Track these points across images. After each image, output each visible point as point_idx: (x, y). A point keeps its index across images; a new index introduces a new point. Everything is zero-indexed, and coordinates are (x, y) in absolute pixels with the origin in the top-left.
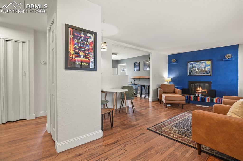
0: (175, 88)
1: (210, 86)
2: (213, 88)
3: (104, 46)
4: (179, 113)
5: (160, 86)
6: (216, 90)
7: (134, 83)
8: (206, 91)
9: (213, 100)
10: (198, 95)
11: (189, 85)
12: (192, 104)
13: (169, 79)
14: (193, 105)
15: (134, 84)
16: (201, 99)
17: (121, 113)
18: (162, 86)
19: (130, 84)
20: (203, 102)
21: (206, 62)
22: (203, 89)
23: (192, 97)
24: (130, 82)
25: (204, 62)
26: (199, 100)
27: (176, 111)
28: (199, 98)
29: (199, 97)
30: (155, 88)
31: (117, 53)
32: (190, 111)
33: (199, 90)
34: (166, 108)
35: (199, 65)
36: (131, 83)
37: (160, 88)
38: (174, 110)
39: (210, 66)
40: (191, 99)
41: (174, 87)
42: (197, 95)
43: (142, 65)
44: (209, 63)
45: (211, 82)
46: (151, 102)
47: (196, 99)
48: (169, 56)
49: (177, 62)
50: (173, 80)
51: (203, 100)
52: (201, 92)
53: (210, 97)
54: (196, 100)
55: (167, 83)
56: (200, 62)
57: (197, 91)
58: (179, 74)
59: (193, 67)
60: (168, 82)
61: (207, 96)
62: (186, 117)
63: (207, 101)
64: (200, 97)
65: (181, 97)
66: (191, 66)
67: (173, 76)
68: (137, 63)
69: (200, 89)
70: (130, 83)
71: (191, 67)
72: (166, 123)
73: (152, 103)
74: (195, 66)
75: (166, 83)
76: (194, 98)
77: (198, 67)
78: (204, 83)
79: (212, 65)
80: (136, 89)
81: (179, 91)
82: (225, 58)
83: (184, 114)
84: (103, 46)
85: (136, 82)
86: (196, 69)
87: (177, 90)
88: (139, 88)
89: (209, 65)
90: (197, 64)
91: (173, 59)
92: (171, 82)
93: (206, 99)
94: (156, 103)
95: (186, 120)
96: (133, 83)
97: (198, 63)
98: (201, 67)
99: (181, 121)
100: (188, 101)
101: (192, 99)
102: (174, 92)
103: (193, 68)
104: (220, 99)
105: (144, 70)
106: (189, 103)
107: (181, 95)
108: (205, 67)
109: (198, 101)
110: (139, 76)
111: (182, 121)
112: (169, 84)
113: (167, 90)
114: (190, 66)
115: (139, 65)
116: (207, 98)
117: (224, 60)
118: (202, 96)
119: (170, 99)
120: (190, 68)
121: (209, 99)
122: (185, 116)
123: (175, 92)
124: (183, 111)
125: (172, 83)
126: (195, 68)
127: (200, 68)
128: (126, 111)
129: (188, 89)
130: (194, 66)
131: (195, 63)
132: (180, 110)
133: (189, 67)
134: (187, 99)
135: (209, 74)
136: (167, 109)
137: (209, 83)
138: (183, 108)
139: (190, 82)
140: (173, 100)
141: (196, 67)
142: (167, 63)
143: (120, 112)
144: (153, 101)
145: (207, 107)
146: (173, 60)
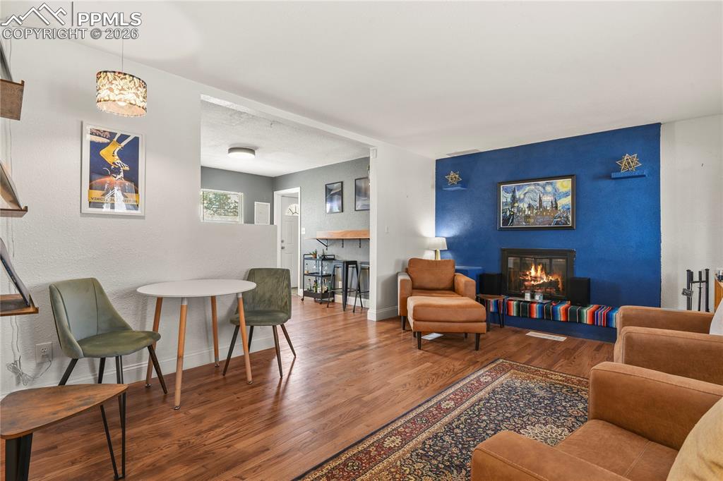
0: (457, 271)
1: (569, 267)
2: (580, 273)
3: (122, 89)
4: (462, 370)
5: (407, 267)
6: (589, 279)
7: (324, 256)
8: (556, 282)
9: (580, 314)
10: (532, 297)
11: (504, 262)
12: (513, 328)
13: (441, 242)
14: (516, 332)
15: (324, 258)
16: (542, 310)
17: (228, 381)
18: (413, 266)
19: (311, 259)
20: (547, 321)
21: (556, 183)
22: (547, 274)
23: (514, 304)
24: (312, 251)
25: (551, 184)
26: (536, 315)
27: (452, 362)
28: (536, 307)
29: (535, 305)
30: (389, 272)
31: (257, 148)
32: (501, 360)
33: (535, 278)
34: (420, 348)
35: (535, 192)
36: (315, 254)
37: (407, 271)
38: (446, 360)
39: (570, 198)
40: (508, 311)
41: (453, 270)
42: (528, 297)
43: (349, 192)
44: (565, 185)
45: (572, 252)
46: (375, 324)
47: (525, 309)
48: (440, 163)
49: (464, 183)
50: (452, 244)
51: (548, 313)
52: (540, 286)
53: (571, 304)
54: (524, 314)
55: (433, 253)
56: (538, 185)
57: (526, 283)
58: (473, 224)
59: (514, 199)
60: (436, 251)
61: (562, 301)
62: (481, 394)
63: (561, 318)
64: (538, 303)
65: (471, 306)
66: (509, 196)
67: (452, 230)
68: (335, 185)
69: (536, 274)
70: (312, 256)
71: (509, 200)
72: (390, 435)
73: (377, 326)
74: (522, 197)
75: (429, 256)
76: (518, 306)
77: (531, 202)
78: (551, 254)
79: (576, 193)
80: (331, 277)
81: (466, 285)
82: (618, 169)
83: (478, 380)
84: (117, 92)
85: (331, 251)
86: (526, 206)
87: (462, 280)
88: (340, 272)
89: (566, 195)
90: (527, 189)
91: (452, 173)
92: (445, 250)
93: (557, 311)
94: (390, 325)
95: (480, 410)
96: (320, 253)
97: (529, 187)
98: (540, 200)
99: (459, 417)
100: (498, 319)
101: (514, 312)
102: (452, 289)
103: (514, 203)
104: (603, 311)
105: (355, 210)
106: (502, 326)
107: (472, 298)
108: (554, 200)
109: (530, 317)
110: (340, 231)
111: (462, 419)
112: (439, 259)
113: (427, 279)
114: (505, 197)
115: (341, 193)
116: (561, 308)
117: (614, 175)
118: (544, 298)
119: (432, 317)
120: (506, 205)
121: (566, 310)
122: (480, 386)
123: (456, 288)
124: (475, 364)
125: (449, 256)
126: (521, 205)
127: (538, 205)
128: (245, 373)
129: (500, 275)
130: (518, 197)
131: (521, 188)
132: (466, 359)
133: (503, 200)
134: (496, 311)
135: (567, 224)
136: (421, 352)
137: (567, 254)
138: (477, 349)
139: (506, 253)
140: (442, 319)
141: (526, 199)
142: (432, 187)
143: (226, 375)
144: (381, 320)
145: (562, 339)
146: (453, 176)
